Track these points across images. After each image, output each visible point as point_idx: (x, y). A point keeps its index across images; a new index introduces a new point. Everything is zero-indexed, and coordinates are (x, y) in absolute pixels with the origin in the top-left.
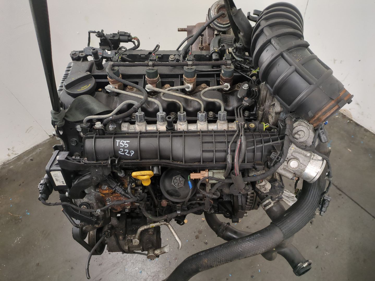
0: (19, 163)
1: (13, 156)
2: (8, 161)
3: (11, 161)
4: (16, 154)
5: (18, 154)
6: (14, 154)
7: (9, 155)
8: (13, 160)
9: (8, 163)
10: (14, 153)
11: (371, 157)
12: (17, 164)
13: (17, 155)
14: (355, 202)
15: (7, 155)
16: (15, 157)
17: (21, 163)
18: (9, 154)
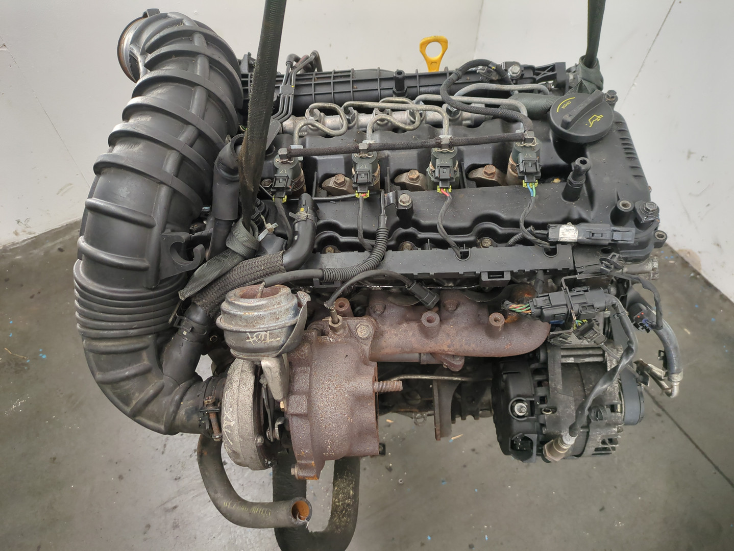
0: (35, 251)
1: (23, 237)
2: (13, 244)
3: (18, 245)
4: (30, 233)
5: (34, 233)
6: (27, 232)
7: (16, 234)
8: (23, 244)
9: (12, 248)
10: (28, 230)
11: (726, 351)
12: (31, 254)
13: (32, 236)
14: (686, 434)
15: (14, 233)
16: (29, 239)
17: (38, 252)
18: (18, 232)
